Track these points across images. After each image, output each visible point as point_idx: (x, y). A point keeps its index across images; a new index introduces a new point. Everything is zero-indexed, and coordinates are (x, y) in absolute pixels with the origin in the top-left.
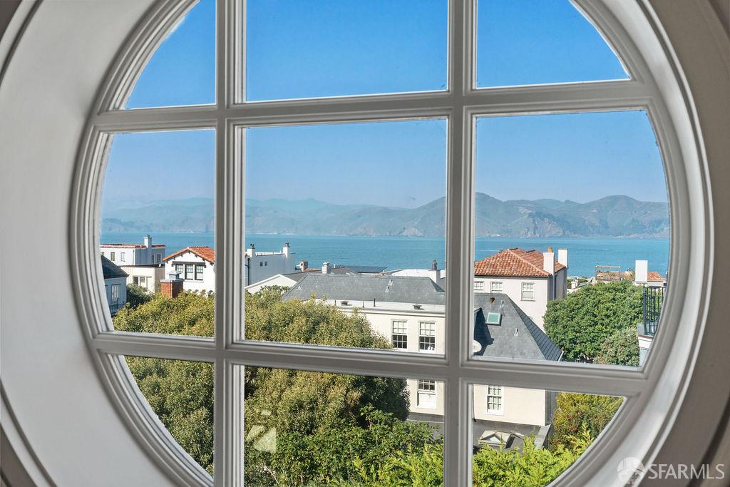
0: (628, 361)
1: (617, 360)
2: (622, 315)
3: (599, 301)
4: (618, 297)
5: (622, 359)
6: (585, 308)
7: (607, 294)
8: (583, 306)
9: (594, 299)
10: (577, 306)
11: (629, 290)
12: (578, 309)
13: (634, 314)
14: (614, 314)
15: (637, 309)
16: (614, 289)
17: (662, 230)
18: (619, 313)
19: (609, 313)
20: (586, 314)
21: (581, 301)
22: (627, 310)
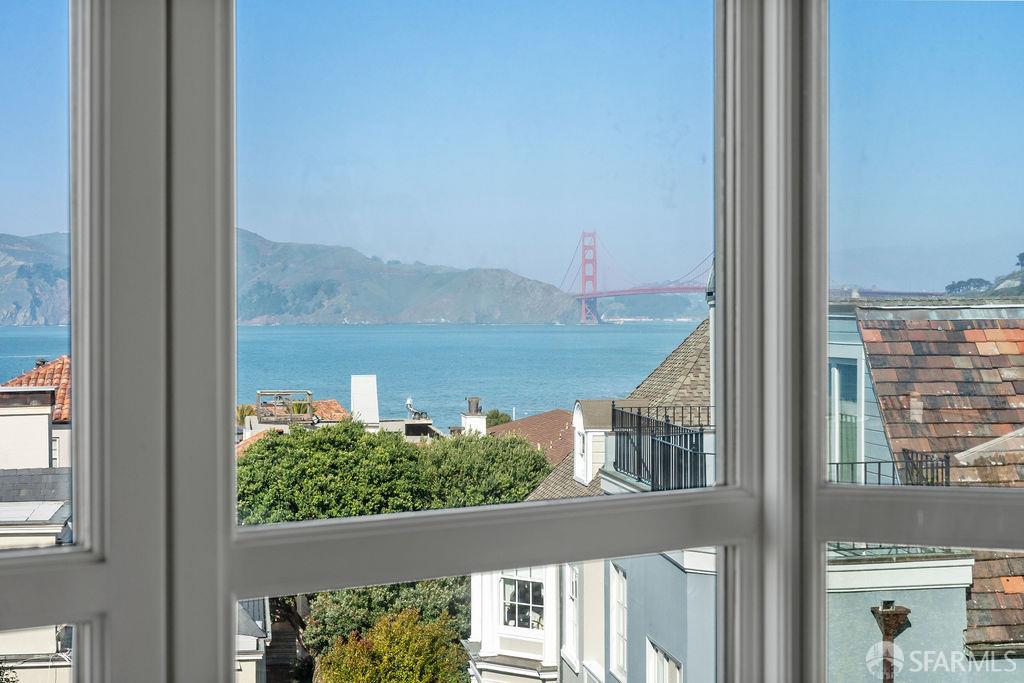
0: (392, 601)
1: (370, 600)
2: (357, 502)
3: (304, 471)
4: (341, 460)
5: (381, 599)
6: (271, 491)
7: (319, 454)
8: (266, 485)
9: (291, 467)
10: (253, 487)
11: (362, 442)
12: (256, 492)
13: (378, 497)
14: (338, 501)
15: (384, 487)
16: (332, 442)
17: (320, 305)
18: (348, 496)
19: (325, 498)
20: (274, 505)
21: (260, 474)
22: (363, 489)
